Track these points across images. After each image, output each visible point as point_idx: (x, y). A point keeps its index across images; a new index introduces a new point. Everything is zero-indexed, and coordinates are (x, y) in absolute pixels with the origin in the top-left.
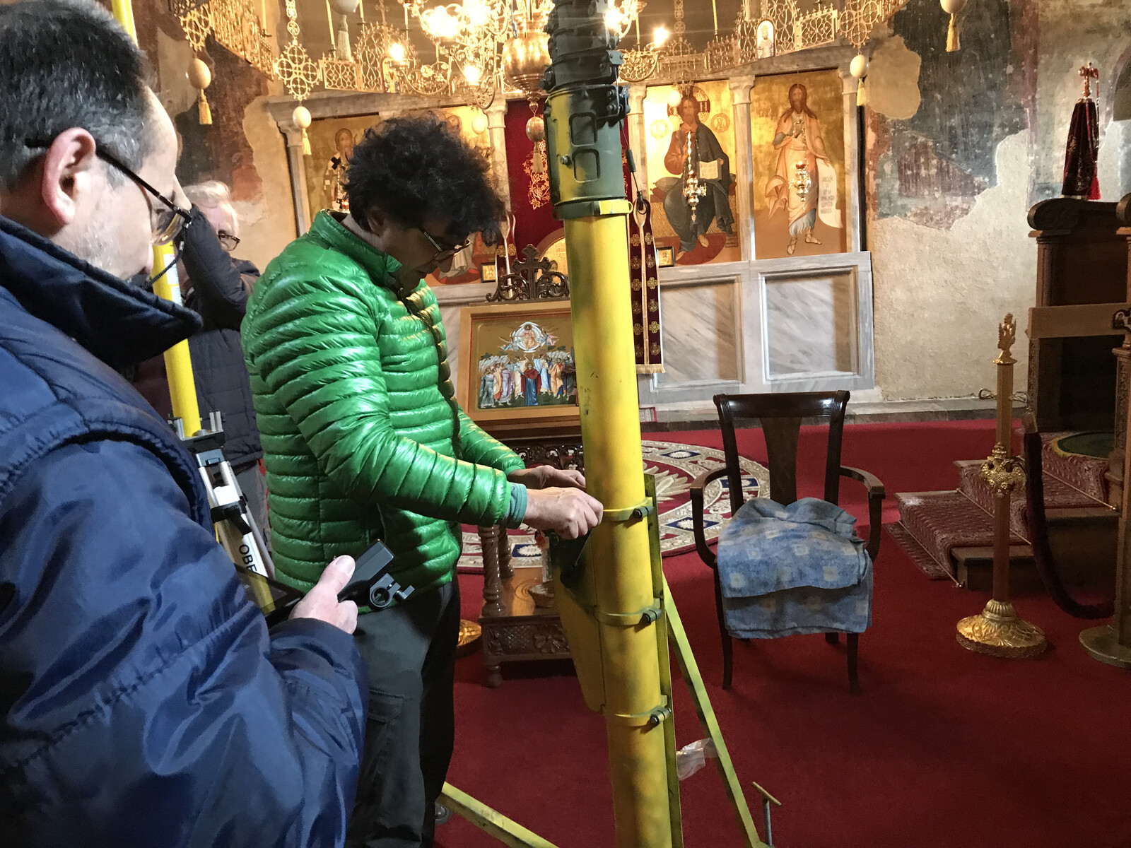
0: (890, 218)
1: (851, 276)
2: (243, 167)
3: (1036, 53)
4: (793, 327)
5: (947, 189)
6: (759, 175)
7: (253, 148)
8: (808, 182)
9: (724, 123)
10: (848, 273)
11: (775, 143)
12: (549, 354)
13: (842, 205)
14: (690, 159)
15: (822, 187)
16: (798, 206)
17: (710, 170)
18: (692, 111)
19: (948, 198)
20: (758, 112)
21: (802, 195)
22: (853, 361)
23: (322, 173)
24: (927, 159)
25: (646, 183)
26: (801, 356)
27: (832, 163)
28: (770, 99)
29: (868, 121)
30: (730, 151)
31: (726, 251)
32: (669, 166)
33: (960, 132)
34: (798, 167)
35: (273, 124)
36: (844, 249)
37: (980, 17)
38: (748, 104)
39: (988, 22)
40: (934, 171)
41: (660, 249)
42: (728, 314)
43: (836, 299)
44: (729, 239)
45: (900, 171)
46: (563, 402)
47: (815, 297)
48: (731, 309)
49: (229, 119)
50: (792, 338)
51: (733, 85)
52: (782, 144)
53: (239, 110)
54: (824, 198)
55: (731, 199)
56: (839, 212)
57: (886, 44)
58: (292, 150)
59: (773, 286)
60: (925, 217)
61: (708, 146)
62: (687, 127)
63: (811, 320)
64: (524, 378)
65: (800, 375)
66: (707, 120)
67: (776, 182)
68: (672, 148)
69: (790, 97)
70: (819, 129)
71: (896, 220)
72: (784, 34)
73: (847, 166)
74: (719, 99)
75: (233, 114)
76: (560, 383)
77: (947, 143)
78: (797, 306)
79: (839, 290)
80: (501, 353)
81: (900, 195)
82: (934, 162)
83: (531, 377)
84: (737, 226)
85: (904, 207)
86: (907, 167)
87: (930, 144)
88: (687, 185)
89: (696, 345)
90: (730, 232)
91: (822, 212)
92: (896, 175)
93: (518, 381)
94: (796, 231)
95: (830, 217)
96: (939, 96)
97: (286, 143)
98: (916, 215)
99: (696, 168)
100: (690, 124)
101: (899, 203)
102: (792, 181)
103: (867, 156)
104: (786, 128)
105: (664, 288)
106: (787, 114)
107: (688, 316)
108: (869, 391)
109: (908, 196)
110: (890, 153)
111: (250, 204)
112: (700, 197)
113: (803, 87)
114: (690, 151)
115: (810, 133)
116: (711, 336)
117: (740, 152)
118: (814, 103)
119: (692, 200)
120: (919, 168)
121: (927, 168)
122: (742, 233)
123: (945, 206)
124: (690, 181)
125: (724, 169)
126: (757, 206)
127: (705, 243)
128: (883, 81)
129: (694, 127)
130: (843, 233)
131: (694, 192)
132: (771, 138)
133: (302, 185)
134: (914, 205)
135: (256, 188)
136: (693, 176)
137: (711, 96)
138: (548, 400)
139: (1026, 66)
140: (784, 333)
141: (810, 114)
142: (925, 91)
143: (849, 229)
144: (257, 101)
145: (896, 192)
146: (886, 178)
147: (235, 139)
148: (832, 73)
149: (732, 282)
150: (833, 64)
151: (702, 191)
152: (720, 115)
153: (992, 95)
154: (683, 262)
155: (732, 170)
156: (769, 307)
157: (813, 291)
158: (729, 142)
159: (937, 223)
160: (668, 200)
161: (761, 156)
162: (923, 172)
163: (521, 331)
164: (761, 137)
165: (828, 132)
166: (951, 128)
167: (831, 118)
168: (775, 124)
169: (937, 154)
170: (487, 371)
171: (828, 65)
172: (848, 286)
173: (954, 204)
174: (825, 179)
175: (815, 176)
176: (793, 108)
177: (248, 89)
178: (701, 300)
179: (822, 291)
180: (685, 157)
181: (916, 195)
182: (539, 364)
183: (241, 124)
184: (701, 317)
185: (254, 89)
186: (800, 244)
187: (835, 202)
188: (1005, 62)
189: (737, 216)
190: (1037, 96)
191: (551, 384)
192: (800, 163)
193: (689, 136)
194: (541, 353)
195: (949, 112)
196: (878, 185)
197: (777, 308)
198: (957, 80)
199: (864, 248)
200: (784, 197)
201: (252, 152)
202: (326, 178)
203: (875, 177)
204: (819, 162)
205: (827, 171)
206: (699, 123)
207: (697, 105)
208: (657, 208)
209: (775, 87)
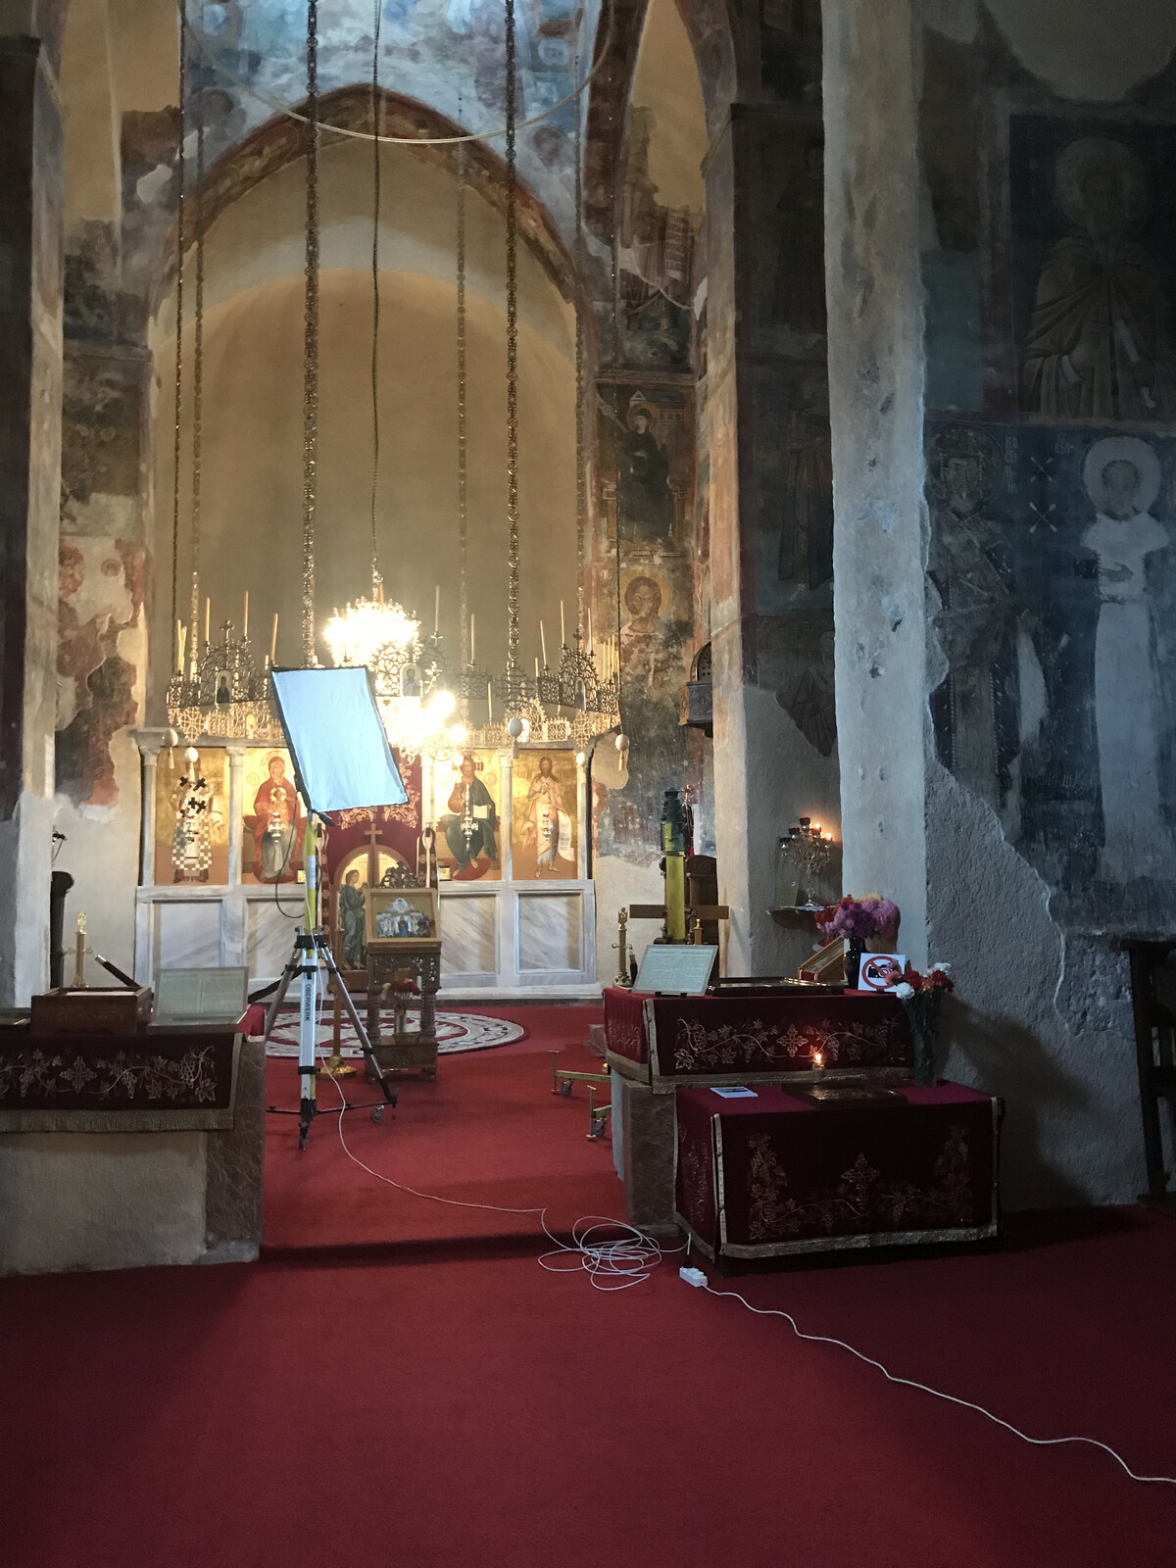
0: (608, 857)
1: (581, 897)
2: (104, 778)
3: (702, 755)
4: (538, 934)
5: (646, 840)
6: (517, 819)
7: (115, 763)
8: (551, 826)
9: (493, 779)
10: (578, 894)
11: (529, 797)
12: (412, 914)
13: (574, 845)
14: (467, 803)
15: (561, 830)
16: (544, 844)
17: (481, 812)
18: (469, 769)
19: (647, 846)
20: (518, 774)
21: (547, 836)
22: (581, 962)
23: (170, 788)
24: (633, 818)
25: (433, 817)
26: (542, 955)
27: (569, 815)
28: (526, 766)
29: (594, 788)
30: (496, 800)
31: (490, 872)
32: (451, 806)
33: (654, 801)
34: (544, 816)
35: (135, 746)
36: (575, 876)
37: (666, 727)
38: (511, 768)
39: (671, 732)
40: (637, 826)
41: (441, 867)
42: (490, 920)
43: (569, 913)
44: (491, 864)
45: (615, 825)
46: (419, 936)
47: (554, 911)
48: (492, 917)
49: (98, 740)
50: (536, 941)
51: (500, 754)
52: (535, 798)
53: (108, 735)
54: (562, 839)
55: (495, 834)
56: (573, 849)
57: (606, 738)
58: (147, 769)
59: (524, 900)
60: (631, 857)
61: (481, 795)
62: (466, 779)
63: (550, 929)
64: (399, 924)
65: (542, 970)
66: (480, 776)
67: (529, 825)
68: (454, 794)
69: (541, 766)
70: (561, 791)
71: (612, 858)
72: (536, 727)
73: (579, 817)
74: (490, 762)
75: (102, 736)
76: (418, 927)
77: (645, 808)
78: (541, 918)
79: (571, 906)
80: (387, 913)
81: (615, 841)
82: (638, 820)
83: (403, 924)
84: (499, 855)
85: (617, 849)
86: (619, 822)
87: (635, 807)
88: (464, 822)
89: (464, 942)
90: (494, 858)
91: (562, 849)
92: (612, 827)
93: (397, 926)
94: (542, 862)
95: (566, 853)
96: (640, 776)
97: (142, 762)
98: (625, 856)
99: (471, 810)
100: (468, 777)
101: (614, 847)
102: (540, 825)
103: (593, 812)
104: (537, 787)
105: (442, 897)
106: (538, 777)
107: (460, 920)
108: (592, 985)
109: (620, 842)
110: (608, 811)
111: (106, 808)
112: (473, 831)
113: (549, 760)
114: (467, 798)
115: (554, 792)
116: (477, 937)
117: (503, 803)
118: (557, 771)
119: (467, 833)
120: (627, 823)
121: (633, 823)
122: (503, 859)
123: (645, 851)
124: (467, 819)
125: (492, 812)
126: (514, 841)
127: (475, 865)
128: (603, 761)
129: (471, 780)
130: (575, 865)
131: (468, 827)
132: (526, 793)
133: (151, 796)
134: (624, 849)
135: (111, 795)
136: (469, 816)
137: (485, 759)
138: (411, 935)
139: (696, 761)
140: (530, 936)
141: (554, 779)
142: (631, 771)
143: (580, 862)
144: (125, 728)
145: (612, 839)
146: (604, 828)
147: (101, 755)
148: (570, 753)
149: (494, 896)
150: (570, 747)
151: (476, 827)
152: (491, 773)
153: (675, 778)
154: (459, 878)
155: (497, 813)
156: (520, 917)
157: (554, 907)
158: (498, 794)
159: (640, 863)
160: (448, 830)
161: (518, 805)
162: (631, 826)
163: (397, 902)
164: (519, 793)
165: (566, 792)
166: (649, 798)
167: (569, 783)
168: (529, 784)
169: (640, 815)
170: (381, 920)
171: (566, 747)
172: (578, 904)
173: (651, 850)
174: (563, 826)
175: (556, 823)
176: (542, 774)
177: (118, 719)
178: (470, 908)
179: (558, 906)
180: (463, 801)
181: (625, 842)
182: (406, 918)
183: (107, 745)
184: (471, 923)
185: (124, 719)
186: (544, 872)
187: (570, 842)
188: (683, 758)
189: (500, 846)
190: (703, 782)
191: (413, 927)
192: (546, 814)
193: (468, 787)
194: (407, 913)
195: (647, 787)
196: (599, 833)
197: (528, 919)
198: (652, 767)
199: (590, 877)
200: (534, 835)
201: (113, 766)
202: (174, 793)
203: (598, 827)
204: (560, 813)
205: (564, 820)
206: (475, 779)
207: (474, 765)
208: (441, 837)
209: (530, 758)
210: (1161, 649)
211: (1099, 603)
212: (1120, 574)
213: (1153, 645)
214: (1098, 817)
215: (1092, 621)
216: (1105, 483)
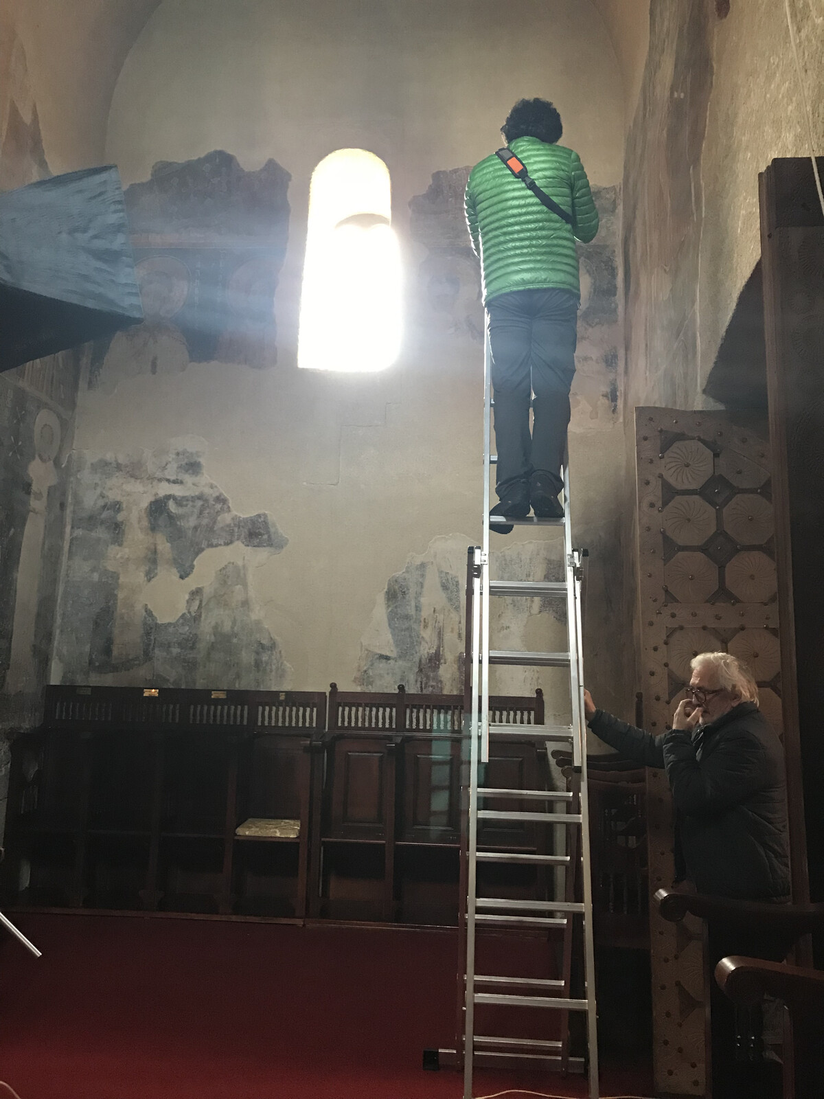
210: (46, 547)
211: (29, 511)
212: (39, 496)
213: (44, 544)
214: (9, 649)
215: (24, 524)
216: (41, 436)
